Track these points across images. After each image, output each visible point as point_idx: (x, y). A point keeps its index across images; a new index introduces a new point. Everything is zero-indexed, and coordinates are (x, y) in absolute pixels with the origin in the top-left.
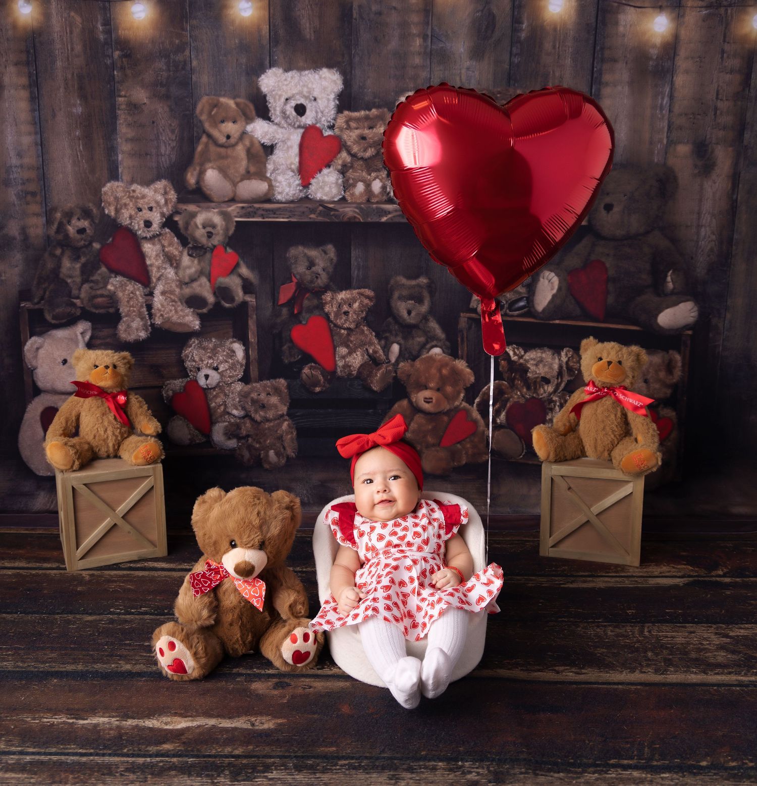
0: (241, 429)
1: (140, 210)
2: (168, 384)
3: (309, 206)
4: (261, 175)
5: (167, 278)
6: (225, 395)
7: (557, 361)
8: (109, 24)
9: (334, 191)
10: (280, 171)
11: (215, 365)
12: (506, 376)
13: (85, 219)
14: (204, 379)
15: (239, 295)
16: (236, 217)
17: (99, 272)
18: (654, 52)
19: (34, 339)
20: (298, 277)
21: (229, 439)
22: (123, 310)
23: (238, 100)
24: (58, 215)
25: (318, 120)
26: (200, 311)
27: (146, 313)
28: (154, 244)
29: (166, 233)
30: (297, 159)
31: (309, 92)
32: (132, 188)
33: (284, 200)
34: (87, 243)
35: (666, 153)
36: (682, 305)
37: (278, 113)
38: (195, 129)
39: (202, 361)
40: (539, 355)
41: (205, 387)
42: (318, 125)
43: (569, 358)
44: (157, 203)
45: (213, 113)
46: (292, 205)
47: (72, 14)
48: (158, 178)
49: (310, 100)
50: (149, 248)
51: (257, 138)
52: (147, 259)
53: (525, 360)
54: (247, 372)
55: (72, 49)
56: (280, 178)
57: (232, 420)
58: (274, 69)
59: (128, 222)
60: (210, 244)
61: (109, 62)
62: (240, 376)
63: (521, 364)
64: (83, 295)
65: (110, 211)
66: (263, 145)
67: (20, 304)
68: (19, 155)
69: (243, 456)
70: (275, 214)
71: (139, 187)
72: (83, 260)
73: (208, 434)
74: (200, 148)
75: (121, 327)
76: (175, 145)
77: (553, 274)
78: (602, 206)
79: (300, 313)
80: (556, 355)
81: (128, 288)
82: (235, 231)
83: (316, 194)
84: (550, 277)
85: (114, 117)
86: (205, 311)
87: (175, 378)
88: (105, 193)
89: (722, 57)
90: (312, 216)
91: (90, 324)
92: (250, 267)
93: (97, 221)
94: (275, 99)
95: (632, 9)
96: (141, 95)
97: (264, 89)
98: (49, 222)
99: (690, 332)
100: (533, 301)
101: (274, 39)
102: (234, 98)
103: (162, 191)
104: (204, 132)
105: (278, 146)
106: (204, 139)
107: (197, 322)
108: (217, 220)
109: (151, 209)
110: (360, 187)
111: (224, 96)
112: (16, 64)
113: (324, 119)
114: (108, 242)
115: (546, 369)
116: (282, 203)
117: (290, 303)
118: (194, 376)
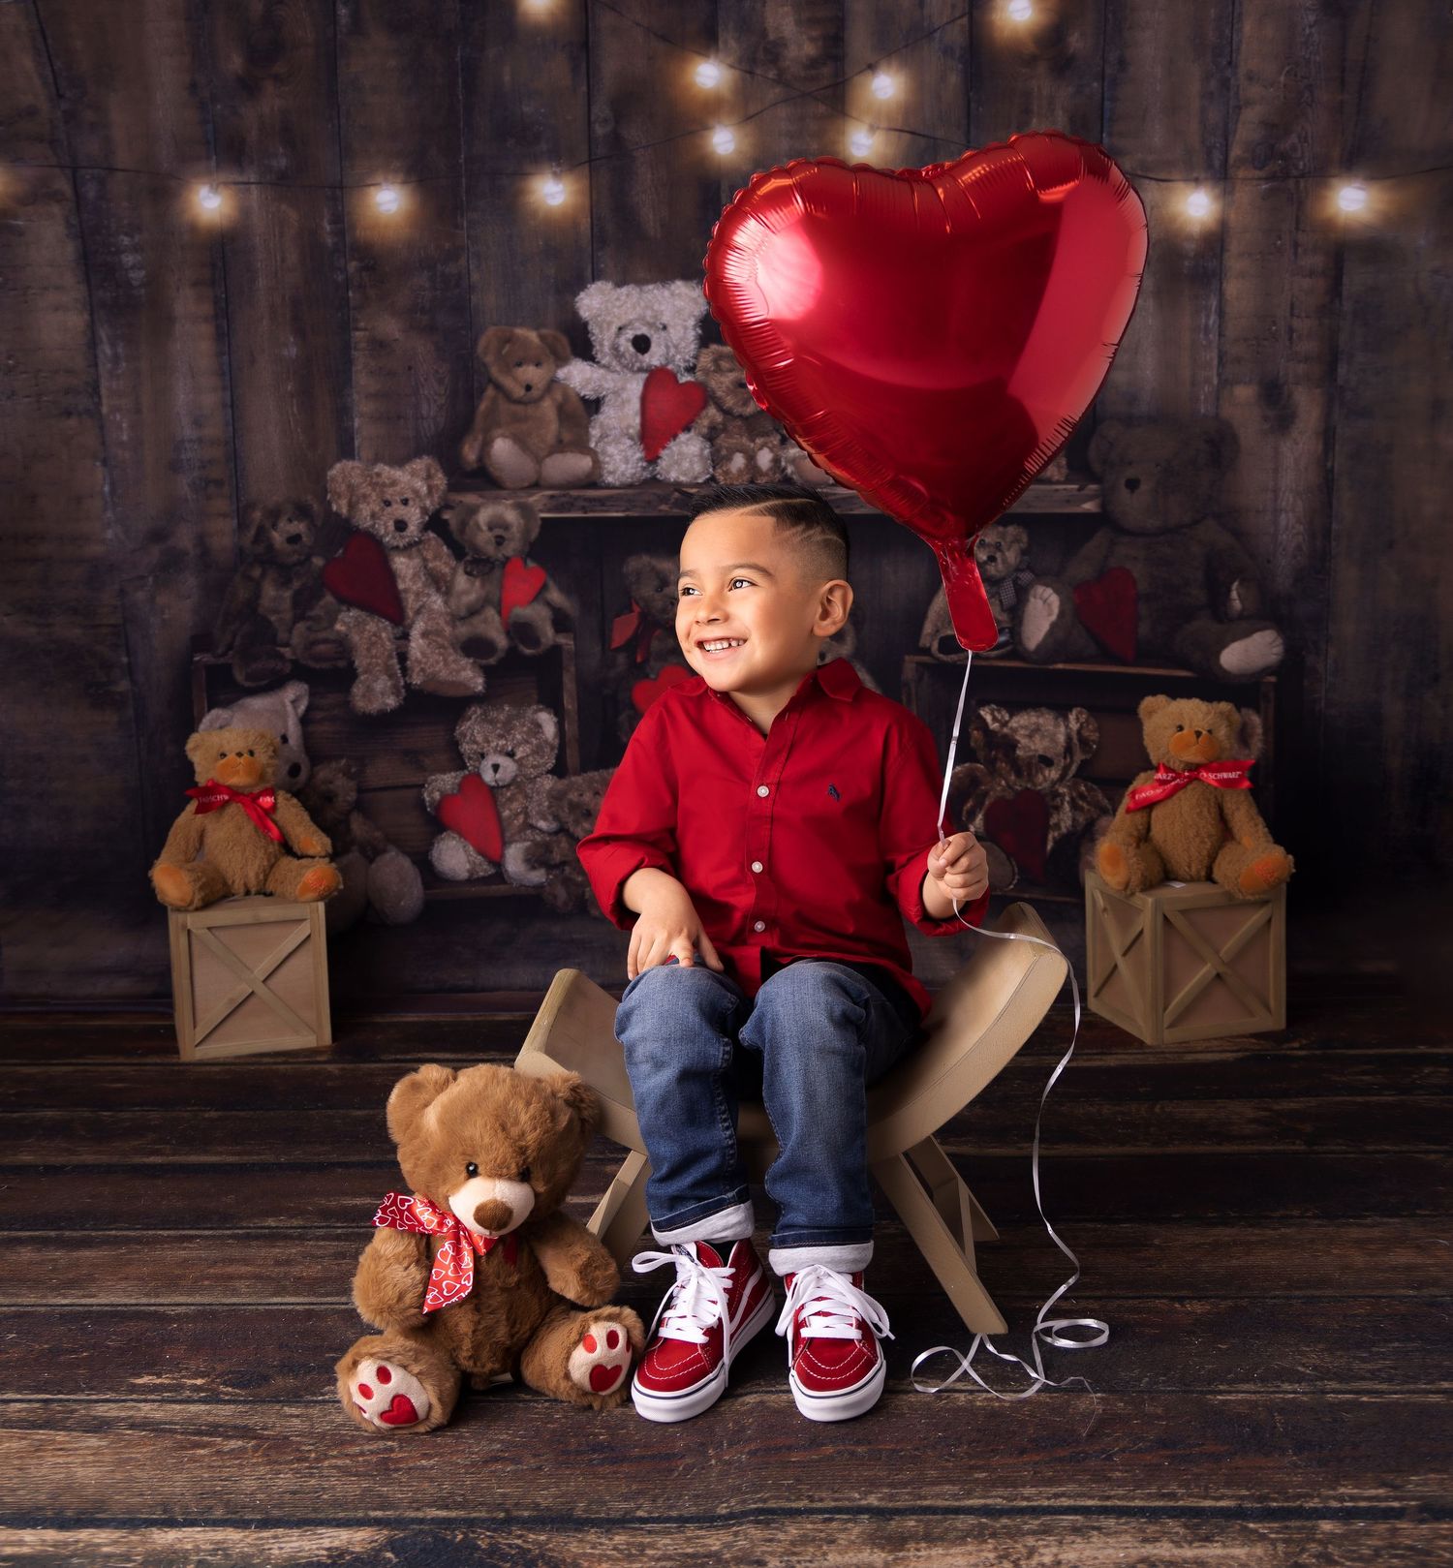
0: (552, 852)
1: (388, 503)
2: (433, 781)
3: (659, 492)
4: (581, 445)
5: (431, 611)
6: (526, 797)
7: (1062, 729)
8: (342, 220)
9: (698, 468)
10: (610, 438)
11: (510, 748)
12: (981, 754)
13: (300, 521)
14: (491, 771)
15: (548, 634)
16: (541, 511)
17: (322, 603)
18: (1190, 247)
19: (215, 712)
20: (642, 604)
21: (533, 868)
22: (360, 663)
23: (544, 331)
24: (257, 515)
25: (669, 360)
26: (484, 662)
27: (398, 667)
28: (410, 557)
29: (429, 540)
30: (638, 420)
31: (655, 317)
32: (376, 470)
33: (617, 483)
34: (303, 558)
35: (1218, 399)
36: (1257, 637)
37: (606, 349)
38: (475, 377)
39: (488, 742)
40: (1034, 719)
41: (493, 784)
42: (670, 367)
43: (1081, 725)
44: (416, 492)
45: (504, 352)
46: (630, 491)
47: (284, 207)
48: (417, 453)
49: (657, 329)
50: (402, 563)
51: (574, 388)
52: (399, 581)
53: (1011, 728)
54: (561, 758)
55: (283, 260)
56: (611, 449)
57: (538, 838)
58: (599, 284)
59: (369, 523)
60: (500, 555)
61: (340, 278)
62: (550, 766)
63: (1005, 736)
64: (295, 640)
65: (341, 507)
66: (584, 400)
67: (192, 657)
68: (197, 423)
69: (555, 897)
70: (603, 505)
71: (387, 468)
72: (296, 584)
73: (498, 863)
74: (483, 406)
75: (358, 690)
76: (443, 401)
77: (1049, 591)
78: (1123, 481)
79: (646, 661)
80: (1060, 720)
81: (368, 627)
82: (540, 534)
83: (668, 472)
84: (1046, 595)
85: (349, 362)
86: (492, 661)
87: (444, 771)
88: (333, 479)
89: (1296, 254)
90: (663, 507)
91: (306, 686)
92: (565, 590)
93: (319, 523)
94: (601, 327)
95: (1153, 182)
96: (390, 327)
97: (584, 314)
98: (242, 526)
99: (1273, 679)
100: (1019, 634)
101: (599, 238)
102: (537, 328)
103: (424, 474)
104: (490, 380)
105: (607, 399)
106: (490, 392)
107: (481, 680)
108: (511, 516)
109: (405, 502)
110: (739, 461)
111: (522, 325)
112: (195, 284)
113: (678, 357)
114: (337, 556)
115: (1046, 743)
116: (614, 487)
117: (630, 646)
118: (475, 767)
